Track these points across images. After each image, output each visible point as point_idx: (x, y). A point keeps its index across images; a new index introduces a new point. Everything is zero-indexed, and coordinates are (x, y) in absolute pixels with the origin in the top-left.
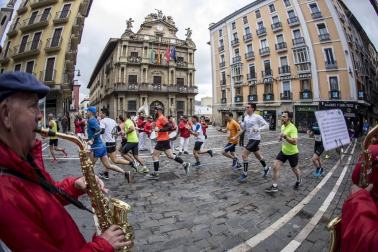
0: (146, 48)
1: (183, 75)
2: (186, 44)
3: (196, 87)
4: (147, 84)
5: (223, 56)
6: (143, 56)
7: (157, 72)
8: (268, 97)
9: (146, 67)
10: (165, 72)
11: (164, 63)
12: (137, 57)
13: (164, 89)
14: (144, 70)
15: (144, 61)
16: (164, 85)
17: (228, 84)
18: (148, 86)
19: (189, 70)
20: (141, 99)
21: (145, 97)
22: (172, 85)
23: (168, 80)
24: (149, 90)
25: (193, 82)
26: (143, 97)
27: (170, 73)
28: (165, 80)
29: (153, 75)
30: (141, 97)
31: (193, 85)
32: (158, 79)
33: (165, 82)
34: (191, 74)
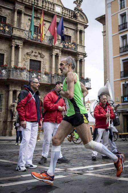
0: (20, 13)
2: (75, 16)
3: (88, 80)
4: (22, 70)
5: (124, 37)
6: (15, 25)
7: (35, 54)
9: (20, 43)
10: (46, 55)
11: (46, 42)
12: (6, 25)
13: (45, 79)
14: (17, 48)
15: (16, 33)
16: (46, 74)
18: (22, 74)
19: (79, 54)
20: (11, 93)
21: (17, 89)
22: (58, 75)
23: (51, 67)
24: (25, 79)
25: (83, 72)
26: (13, 89)
27: (54, 57)
28: (45, 66)
29: (30, 58)
30: (10, 89)
31: (83, 76)
32: (36, 63)
33: (45, 69)
34: (81, 61)
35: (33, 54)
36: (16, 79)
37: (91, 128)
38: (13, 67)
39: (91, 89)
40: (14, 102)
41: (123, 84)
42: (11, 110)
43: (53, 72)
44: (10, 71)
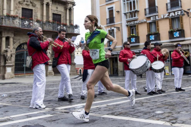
1: (60, 9)
3: (76, 27)
4: (14, 17)
7: (27, 2)
8: (177, 34)
13: (37, 26)
16: (38, 21)
17: (117, 22)
18: (15, 21)
19: (68, 3)
20: (4, 39)
21: (10, 36)
22: (49, 22)
23: (42, 15)
24: (18, 26)
25: (72, 19)
26: (6, 35)
27: (45, 6)
28: (37, 14)
29: (21, 7)
30: (3, 35)
31: (72, 23)
32: (27, 12)
33: (37, 17)
34: (70, 10)
35: (25, 3)
36: (9, 26)
37: (80, 70)
38: (5, 15)
39: (79, 34)
40: (6, 47)
41: (109, 30)
42: (4, 55)
43: (45, 20)
44: (2, 18)
